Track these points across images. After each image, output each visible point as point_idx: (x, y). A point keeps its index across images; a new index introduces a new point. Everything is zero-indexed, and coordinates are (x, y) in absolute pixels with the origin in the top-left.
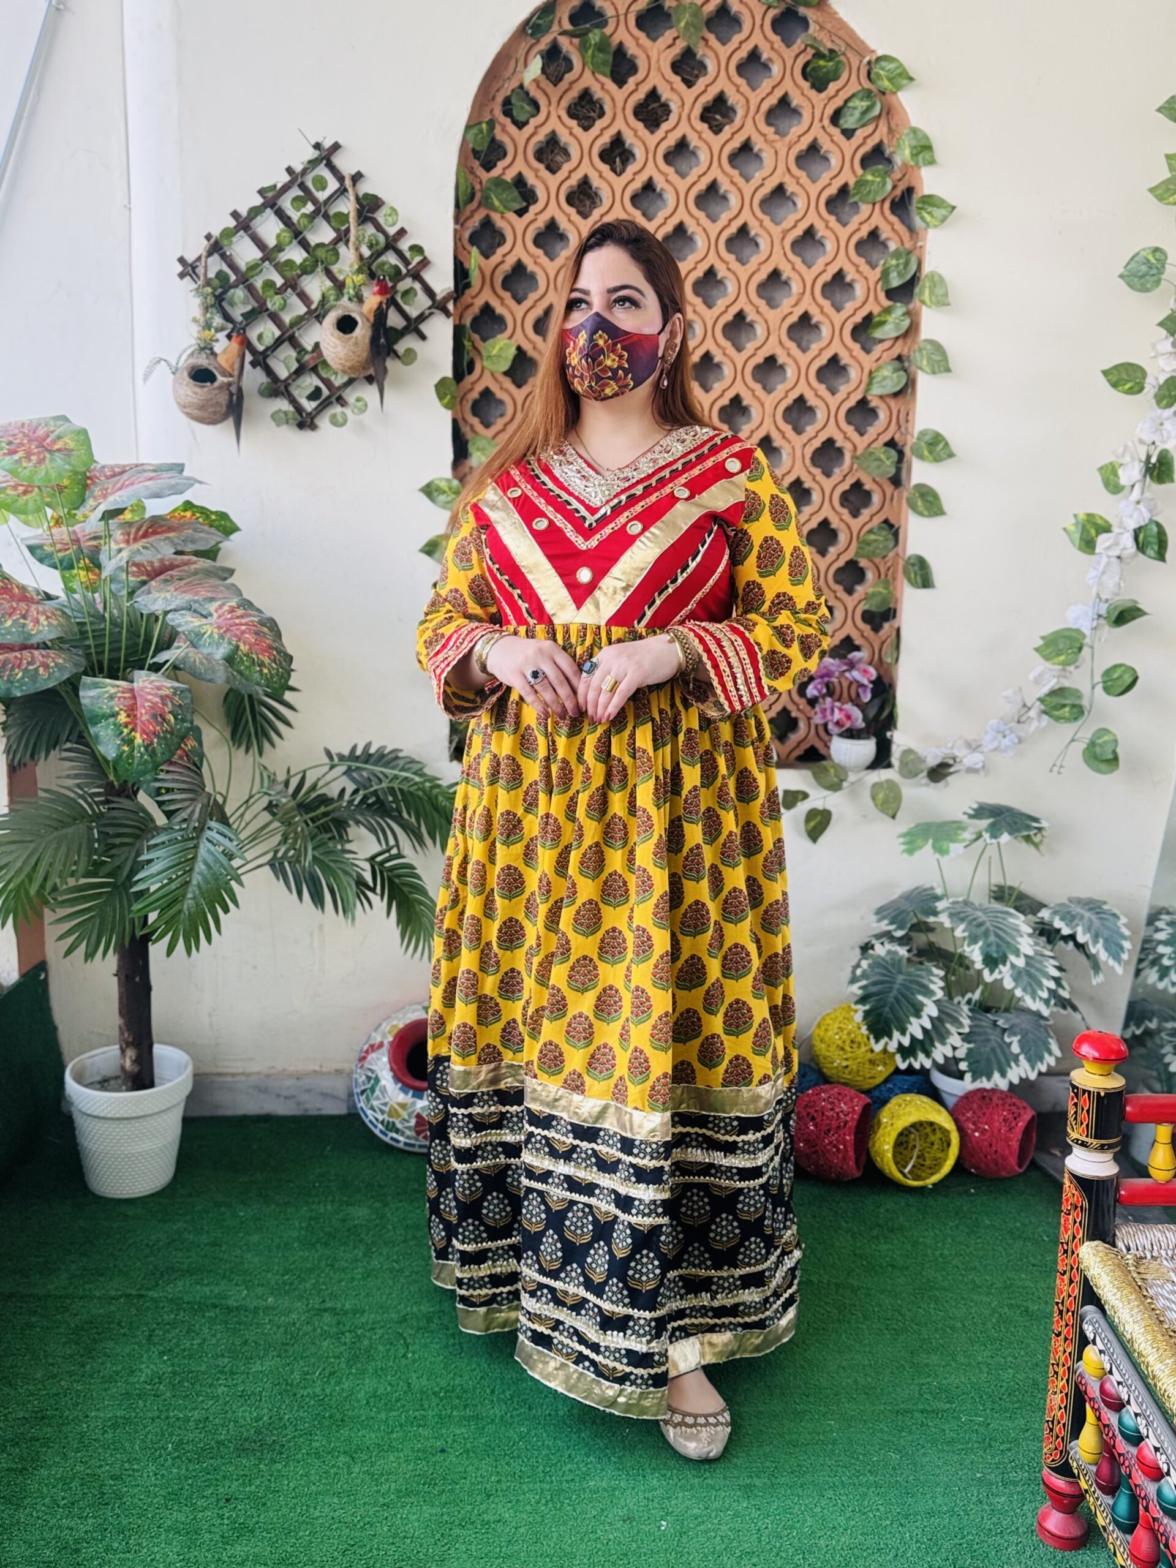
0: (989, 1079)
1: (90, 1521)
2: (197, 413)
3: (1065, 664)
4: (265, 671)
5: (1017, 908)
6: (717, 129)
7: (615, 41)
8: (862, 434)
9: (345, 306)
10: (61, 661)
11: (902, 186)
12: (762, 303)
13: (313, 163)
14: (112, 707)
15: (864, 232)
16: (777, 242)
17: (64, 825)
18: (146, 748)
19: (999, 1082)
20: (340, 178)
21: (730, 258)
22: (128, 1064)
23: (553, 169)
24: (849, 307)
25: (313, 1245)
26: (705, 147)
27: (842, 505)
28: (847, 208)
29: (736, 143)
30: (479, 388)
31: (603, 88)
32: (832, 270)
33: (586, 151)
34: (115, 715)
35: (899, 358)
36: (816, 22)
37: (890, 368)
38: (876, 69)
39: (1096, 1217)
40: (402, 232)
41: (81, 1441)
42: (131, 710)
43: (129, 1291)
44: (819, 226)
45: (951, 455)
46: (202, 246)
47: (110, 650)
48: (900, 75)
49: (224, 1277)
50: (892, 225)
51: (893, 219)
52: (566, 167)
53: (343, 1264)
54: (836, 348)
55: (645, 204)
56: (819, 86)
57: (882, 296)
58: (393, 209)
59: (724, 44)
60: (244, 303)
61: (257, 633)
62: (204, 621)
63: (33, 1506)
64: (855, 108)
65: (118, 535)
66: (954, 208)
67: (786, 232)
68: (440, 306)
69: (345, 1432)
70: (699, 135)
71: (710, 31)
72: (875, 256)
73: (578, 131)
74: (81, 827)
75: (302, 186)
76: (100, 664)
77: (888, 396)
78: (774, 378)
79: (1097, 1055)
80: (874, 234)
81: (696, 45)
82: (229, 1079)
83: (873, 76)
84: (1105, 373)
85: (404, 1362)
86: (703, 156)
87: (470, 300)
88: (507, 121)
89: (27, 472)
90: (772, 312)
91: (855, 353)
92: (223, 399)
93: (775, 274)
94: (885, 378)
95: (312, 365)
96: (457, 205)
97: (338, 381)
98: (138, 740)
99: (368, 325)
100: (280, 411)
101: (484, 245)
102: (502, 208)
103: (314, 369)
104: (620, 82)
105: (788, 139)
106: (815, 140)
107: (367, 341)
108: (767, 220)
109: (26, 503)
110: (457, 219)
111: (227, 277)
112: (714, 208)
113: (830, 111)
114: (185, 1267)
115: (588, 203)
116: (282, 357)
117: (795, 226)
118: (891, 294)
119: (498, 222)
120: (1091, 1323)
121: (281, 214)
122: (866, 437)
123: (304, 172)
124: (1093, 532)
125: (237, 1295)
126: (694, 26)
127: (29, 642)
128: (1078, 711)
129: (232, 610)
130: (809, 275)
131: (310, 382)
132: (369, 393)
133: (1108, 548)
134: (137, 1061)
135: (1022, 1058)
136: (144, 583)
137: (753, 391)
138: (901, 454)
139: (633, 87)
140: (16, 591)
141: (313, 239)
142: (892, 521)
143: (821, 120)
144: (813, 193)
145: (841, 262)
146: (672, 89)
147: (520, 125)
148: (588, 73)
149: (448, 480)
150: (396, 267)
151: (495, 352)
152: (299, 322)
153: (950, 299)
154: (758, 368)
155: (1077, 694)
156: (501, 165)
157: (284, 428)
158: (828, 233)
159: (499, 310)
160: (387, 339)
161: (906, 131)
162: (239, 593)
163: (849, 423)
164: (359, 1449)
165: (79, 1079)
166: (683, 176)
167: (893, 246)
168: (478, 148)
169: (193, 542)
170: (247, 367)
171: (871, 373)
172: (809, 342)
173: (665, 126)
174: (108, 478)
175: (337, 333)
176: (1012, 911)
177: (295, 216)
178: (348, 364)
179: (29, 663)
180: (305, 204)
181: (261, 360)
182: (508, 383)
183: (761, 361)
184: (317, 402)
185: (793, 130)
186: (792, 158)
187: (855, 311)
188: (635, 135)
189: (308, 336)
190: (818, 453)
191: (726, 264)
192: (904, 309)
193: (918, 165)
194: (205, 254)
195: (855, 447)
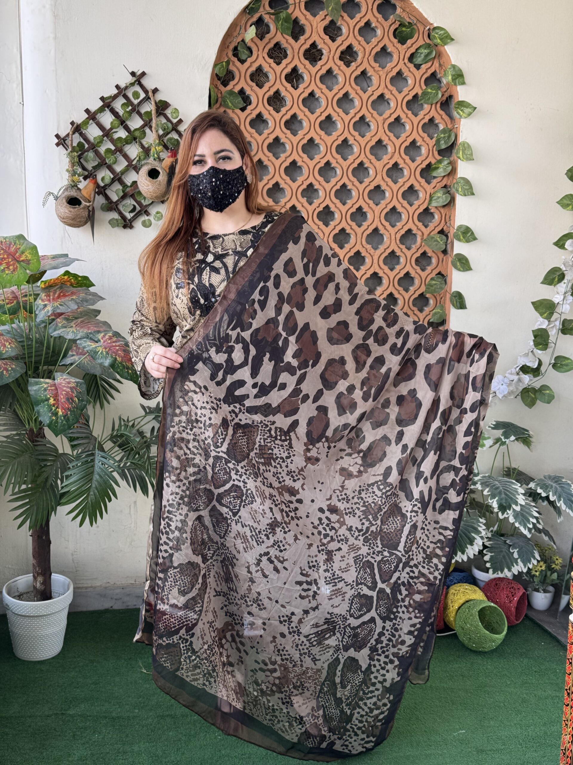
0: (502, 573)
2: (70, 221)
5: (517, 481)
6: (348, 65)
7: (293, 17)
8: (426, 227)
9: (151, 163)
10: (14, 366)
11: (447, 95)
12: (372, 158)
13: (132, 84)
15: (426, 120)
16: (380, 125)
19: (507, 574)
20: (146, 91)
21: (356, 134)
22: (38, 585)
23: (260, 86)
24: (419, 159)
26: (342, 74)
27: (416, 264)
28: (416, 105)
29: (358, 72)
31: (286, 41)
32: (410, 140)
33: (278, 76)
35: (445, 186)
36: (401, 8)
37: (442, 192)
38: (433, 34)
40: (180, 121)
42: (55, 396)
44: (403, 116)
45: (475, 239)
46: (69, 129)
48: (446, 37)
49: (106, 701)
50: (441, 116)
51: (442, 112)
52: (268, 84)
54: (412, 181)
55: (309, 103)
56: (403, 41)
57: (436, 153)
58: (175, 109)
59: (352, 19)
61: (123, 351)
62: (97, 345)
64: (422, 53)
66: (475, 108)
67: (385, 120)
70: (338, 67)
71: (345, 12)
72: (431, 131)
73: (274, 65)
75: (125, 97)
77: (440, 207)
78: (379, 197)
80: (431, 120)
81: (338, 20)
83: (431, 37)
86: (341, 79)
88: (235, 60)
90: (378, 162)
91: (422, 184)
92: (85, 214)
93: (380, 142)
94: (439, 198)
95: (131, 193)
97: (145, 203)
98: (60, 413)
99: (165, 174)
100: (113, 219)
102: (233, 107)
103: (132, 196)
104: (296, 38)
105: (386, 69)
106: (401, 70)
107: (164, 182)
108: (375, 113)
111: (83, 146)
112: (347, 106)
113: (408, 55)
114: (82, 697)
115: (278, 103)
116: (115, 189)
117: (390, 117)
118: (440, 152)
121: (114, 112)
122: (428, 228)
123: (126, 88)
125: (115, 711)
126: (336, 10)
129: (110, 338)
130: (398, 143)
131: (130, 202)
134: (42, 584)
135: (519, 560)
137: (368, 204)
138: (447, 236)
139: (304, 42)
141: (132, 126)
142: (443, 273)
143: (404, 60)
144: (400, 98)
145: (414, 136)
146: (324, 43)
147: (243, 62)
148: (279, 34)
152: (125, 171)
153: (474, 157)
154: (370, 191)
156: (232, 83)
157: (116, 228)
158: (408, 120)
161: (449, 66)
162: (109, 326)
163: (419, 220)
165: (9, 593)
166: (330, 89)
167: (441, 127)
168: (220, 75)
169: (86, 301)
170: (97, 195)
171: (431, 194)
172: (398, 178)
173: (320, 63)
175: (149, 178)
176: (514, 481)
177: (121, 112)
178: (153, 194)
180: (127, 106)
181: (101, 191)
183: (373, 188)
184: (134, 214)
185: (388, 65)
186: (388, 80)
187: (422, 162)
188: (305, 67)
189: (130, 178)
190: (403, 236)
191: (353, 137)
192: (448, 161)
193: (455, 85)
194: (71, 133)
195: (423, 234)
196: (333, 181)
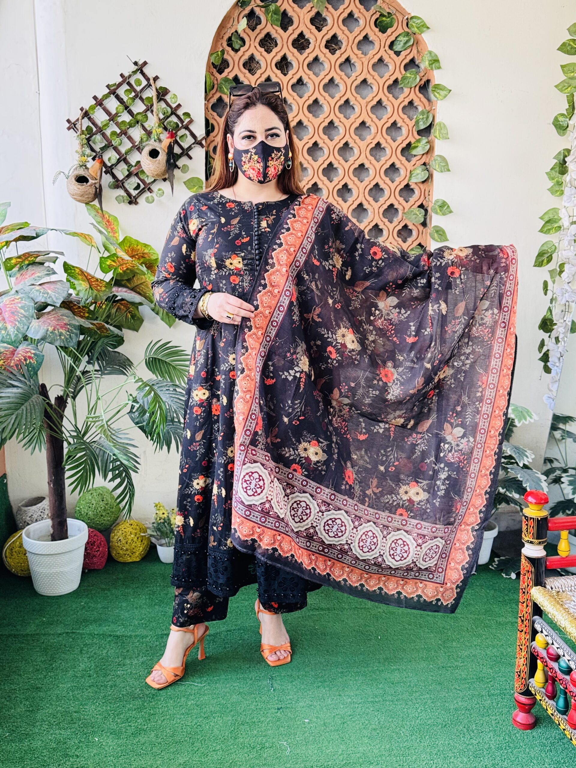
2: (79, 198)
6: (333, 52)
7: (282, 9)
8: (407, 202)
9: (152, 144)
11: (425, 79)
12: (357, 138)
13: (135, 72)
15: (406, 103)
16: (364, 108)
20: (148, 79)
21: (341, 116)
23: (253, 73)
24: (399, 139)
26: (328, 61)
27: (398, 236)
28: (397, 90)
29: (343, 59)
31: (276, 32)
32: (391, 121)
33: (269, 63)
35: (424, 164)
37: (421, 169)
38: (410, 23)
39: (538, 576)
40: (179, 106)
43: (67, 631)
44: (384, 99)
45: (451, 212)
46: (78, 114)
48: (423, 26)
50: (420, 99)
51: (421, 95)
52: (259, 72)
54: (394, 159)
55: (298, 89)
56: (383, 30)
57: (415, 133)
58: (174, 95)
59: (336, 10)
60: (100, 142)
64: (401, 41)
66: (450, 91)
67: (368, 103)
68: (199, 143)
70: (324, 55)
71: (329, 4)
72: (411, 113)
73: (265, 53)
75: (129, 84)
77: (419, 183)
78: (364, 174)
80: (411, 103)
81: (323, 11)
83: (409, 25)
86: (327, 65)
87: (213, 139)
88: (229, 49)
90: (362, 142)
91: (403, 162)
92: (92, 190)
93: (363, 123)
94: (418, 174)
95: (135, 172)
96: (206, 92)
97: (148, 181)
99: (165, 153)
100: (120, 195)
101: (219, 111)
103: (137, 175)
104: (285, 29)
105: (369, 55)
106: (382, 56)
107: (165, 162)
108: (358, 96)
110: (205, 99)
111: (92, 129)
112: (332, 90)
113: (388, 43)
114: (92, 618)
116: (120, 169)
117: (372, 100)
118: (420, 132)
121: (118, 97)
122: (409, 203)
123: (130, 76)
126: (322, 2)
130: (380, 124)
131: (134, 181)
132: (166, 186)
137: (353, 181)
138: (426, 211)
139: (292, 32)
141: (135, 110)
142: (423, 244)
143: (384, 47)
144: (381, 82)
145: (395, 117)
146: (310, 32)
147: (236, 51)
148: (269, 25)
150: (177, 124)
152: (128, 151)
153: (449, 136)
154: (355, 169)
156: (227, 71)
157: (122, 204)
158: (389, 103)
160: (173, 160)
161: (426, 53)
163: (401, 196)
165: (29, 536)
166: (317, 75)
167: (420, 109)
168: (216, 64)
170: (103, 174)
171: (411, 171)
172: (380, 157)
173: (308, 51)
175: (150, 158)
177: (125, 99)
178: (156, 173)
180: (130, 93)
181: (109, 170)
183: (357, 166)
184: (138, 191)
185: (370, 52)
186: (370, 66)
187: (403, 141)
188: (293, 55)
189: (133, 158)
190: (386, 211)
191: (339, 119)
192: (426, 140)
193: (432, 69)
194: (80, 118)
195: (404, 208)
196: (321, 160)
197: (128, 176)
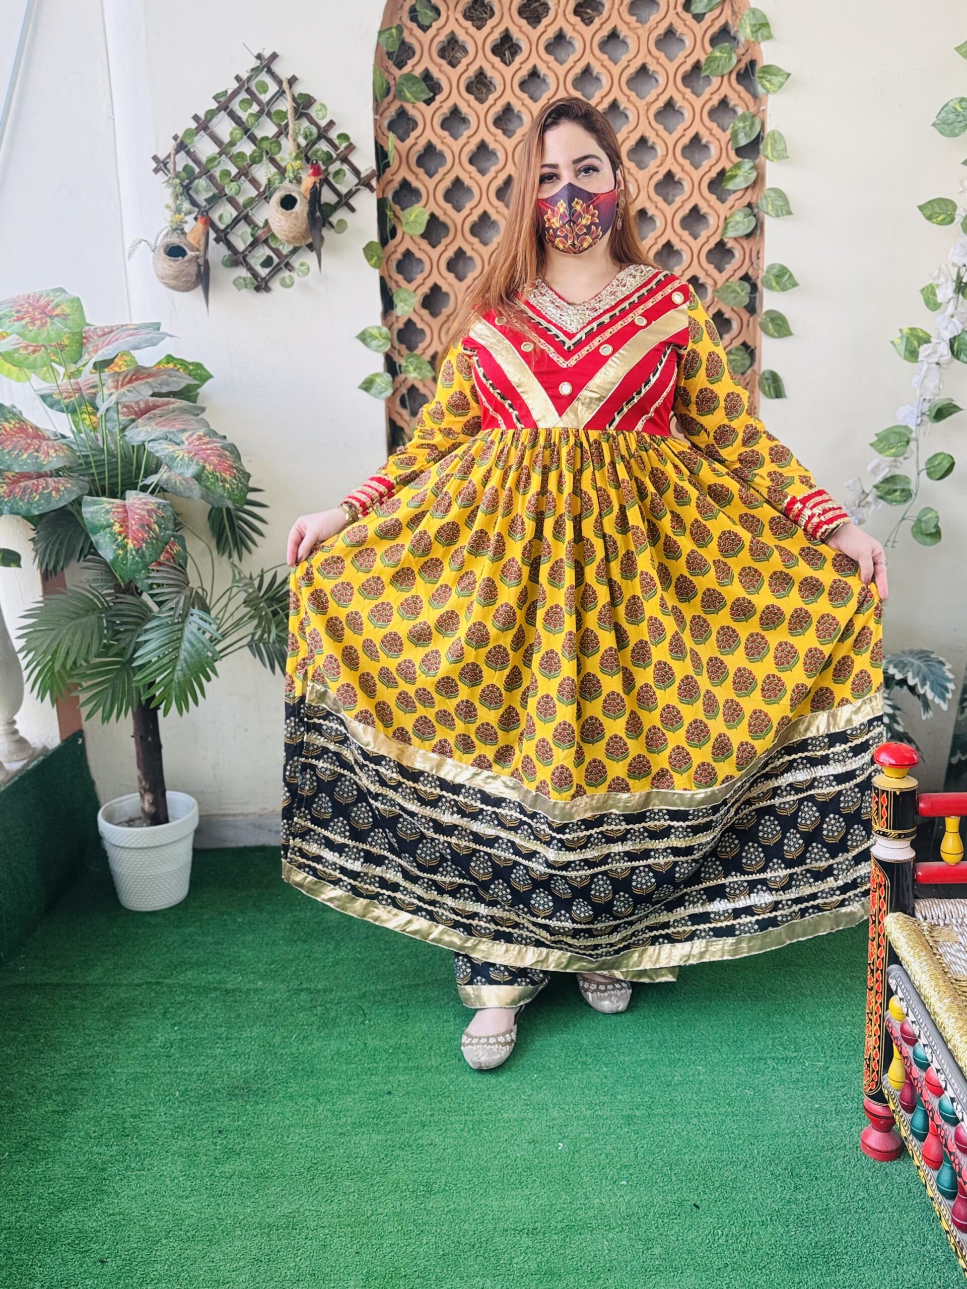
1: (115, 1148)
2: (173, 282)
3: (896, 455)
4: (227, 486)
6: (588, 21)
8: (721, 271)
9: (287, 188)
10: (69, 486)
11: (746, 60)
12: (631, 166)
13: (256, 71)
14: (108, 520)
15: (715, 101)
16: (642, 113)
17: (79, 616)
18: (137, 552)
20: (280, 82)
22: (147, 806)
23: (453, 64)
24: (706, 165)
25: (295, 941)
26: (579, 37)
28: (701, 82)
29: (605, 31)
30: (401, 249)
32: (690, 134)
33: (480, 46)
34: (110, 526)
35: (749, 205)
37: (742, 214)
39: (898, 894)
41: (108, 1090)
42: (124, 522)
43: (149, 980)
44: (677, 98)
45: (795, 284)
46: (171, 145)
47: (110, 477)
49: (225, 967)
50: (739, 94)
51: (740, 88)
52: (465, 61)
53: (318, 955)
54: (696, 199)
55: (532, 87)
57: (732, 153)
58: (323, 105)
60: (206, 191)
61: (220, 456)
62: (177, 447)
63: (71, 1138)
65: (110, 383)
66: (789, 75)
67: (649, 105)
68: (365, 183)
69: (313, 1081)
70: (573, 27)
72: (726, 120)
73: (472, 30)
74: (93, 618)
75: (248, 91)
76: (103, 487)
77: (741, 237)
78: (646, 228)
79: (893, 762)
80: (724, 102)
82: (231, 818)
84: (921, 208)
85: (362, 1027)
86: (578, 44)
87: (390, 177)
88: (414, 26)
89: (32, 334)
90: (641, 172)
91: (712, 204)
92: (193, 269)
93: (642, 141)
94: (738, 223)
95: (264, 238)
96: (375, 99)
97: (285, 250)
98: (130, 546)
99: (306, 201)
100: (240, 277)
101: (401, 131)
102: (413, 99)
103: (266, 241)
105: (648, 24)
106: (671, 24)
107: (305, 215)
108: (633, 95)
109: (35, 360)
110: (376, 110)
111: (193, 170)
112: (589, 86)
114: (194, 960)
115: (484, 90)
116: (239, 233)
117: (657, 99)
118: (740, 152)
119: (411, 111)
120: (895, 978)
121: (232, 115)
122: (724, 273)
123: (249, 79)
124: (916, 343)
125: (234, 981)
127: (42, 471)
128: (907, 495)
129: (200, 438)
130: (671, 139)
131: (263, 252)
132: (310, 258)
133: (928, 356)
134: (154, 803)
136: (133, 421)
138: (754, 286)
140: (30, 430)
141: (259, 134)
142: (749, 343)
143: (675, 8)
144: (671, 70)
145: (697, 127)
147: (425, 28)
149: (379, 328)
150: (328, 152)
151: (412, 218)
152: (251, 202)
153: (789, 153)
155: (906, 480)
156: (411, 63)
157: (244, 291)
158: (685, 104)
159: (415, 183)
160: (322, 214)
161: (747, 12)
162: (207, 425)
163: (710, 262)
164: (324, 1093)
165: (110, 819)
166: (561, 63)
167: (740, 111)
168: (392, 51)
169: (168, 385)
170: (212, 242)
171: (726, 218)
172: (674, 196)
173: (545, 21)
174: (99, 337)
175: (281, 209)
177: (244, 116)
178: (291, 235)
179: (44, 488)
180: (251, 105)
181: (223, 237)
182: (424, 244)
184: (270, 268)
185: (652, 18)
186: (652, 42)
187: (711, 167)
188: (520, 31)
189: (260, 214)
192: (751, 164)
193: (757, 38)
194: (173, 152)
195: (716, 283)
197: (253, 245)
